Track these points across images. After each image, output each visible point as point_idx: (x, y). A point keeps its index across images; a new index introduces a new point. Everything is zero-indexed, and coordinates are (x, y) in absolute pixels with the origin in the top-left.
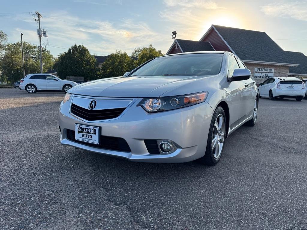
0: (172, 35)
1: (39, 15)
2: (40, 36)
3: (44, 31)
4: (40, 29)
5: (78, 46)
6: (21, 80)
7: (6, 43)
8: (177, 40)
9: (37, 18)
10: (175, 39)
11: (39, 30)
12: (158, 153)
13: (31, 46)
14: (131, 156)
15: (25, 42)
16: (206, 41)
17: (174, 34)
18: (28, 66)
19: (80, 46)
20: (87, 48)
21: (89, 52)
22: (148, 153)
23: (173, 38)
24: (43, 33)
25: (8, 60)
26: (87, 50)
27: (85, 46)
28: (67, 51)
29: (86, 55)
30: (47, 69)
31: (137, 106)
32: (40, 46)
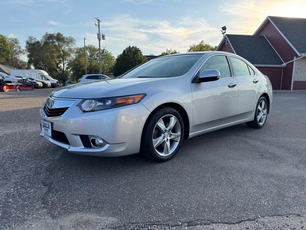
0: (222, 30)
1: (99, 20)
2: (99, 40)
3: (103, 34)
4: (99, 33)
5: (131, 47)
6: (79, 80)
7: (75, 47)
8: (227, 35)
9: (97, 23)
10: (225, 35)
11: (98, 35)
12: (90, 147)
13: (96, 49)
14: (69, 148)
15: (91, 46)
16: (261, 35)
17: (223, 30)
18: (92, 67)
19: (133, 47)
20: (140, 49)
21: (141, 52)
22: (84, 147)
23: (222, 34)
24: (102, 37)
25: (76, 62)
26: (140, 51)
27: (138, 47)
28: (121, 53)
29: (138, 56)
30: (109, 69)
31: (76, 106)
32: (100, 49)
